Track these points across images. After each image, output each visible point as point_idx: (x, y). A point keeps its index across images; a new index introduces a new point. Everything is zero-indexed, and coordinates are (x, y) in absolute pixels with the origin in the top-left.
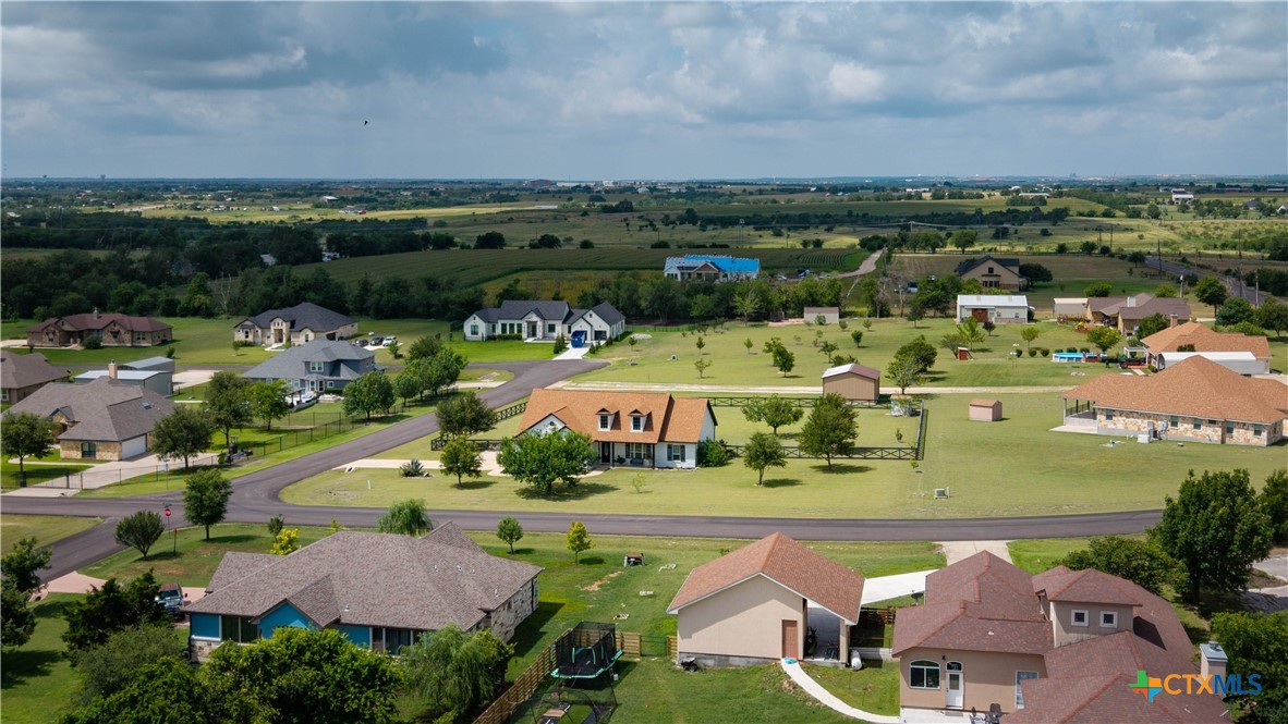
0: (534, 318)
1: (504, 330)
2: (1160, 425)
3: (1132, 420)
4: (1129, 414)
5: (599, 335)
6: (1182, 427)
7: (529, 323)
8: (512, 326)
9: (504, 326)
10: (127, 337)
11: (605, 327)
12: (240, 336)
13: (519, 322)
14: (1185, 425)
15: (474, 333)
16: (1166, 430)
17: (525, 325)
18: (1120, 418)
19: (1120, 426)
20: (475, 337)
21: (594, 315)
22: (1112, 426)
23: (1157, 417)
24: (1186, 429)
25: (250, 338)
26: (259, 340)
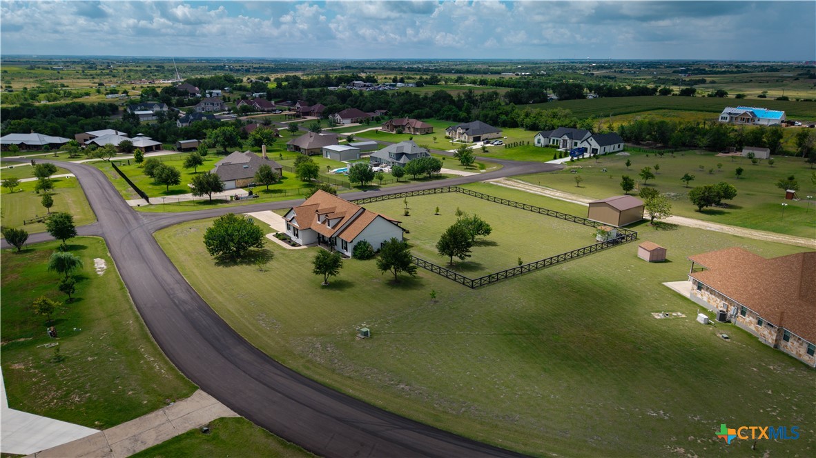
0: (566, 137)
1: (553, 143)
2: (732, 310)
3: (713, 297)
4: (712, 292)
5: (594, 151)
6: (748, 319)
7: (564, 140)
8: (557, 141)
9: (554, 140)
10: (412, 130)
11: (597, 147)
12: (447, 134)
13: (559, 139)
14: (751, 318)
15: (539, 143)
16: (736, 316)
17: (562, 141)
18: (706, 292)
19: (705, 299)
20: (539, 145)
21: (593, 139)
22: (699, 296)
23: (731, 303)
24: (751, 322)
25: (450, 136)
26: (454, 136)
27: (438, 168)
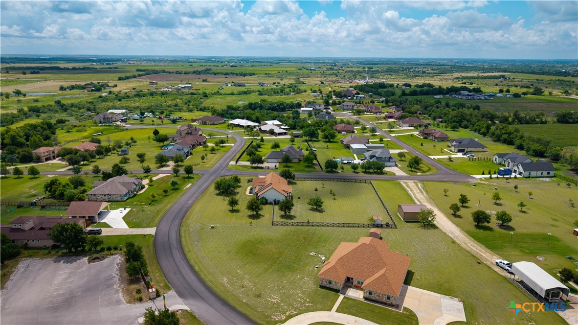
11: (522, 171)
15: (495, 160)
27: (383, 166)
